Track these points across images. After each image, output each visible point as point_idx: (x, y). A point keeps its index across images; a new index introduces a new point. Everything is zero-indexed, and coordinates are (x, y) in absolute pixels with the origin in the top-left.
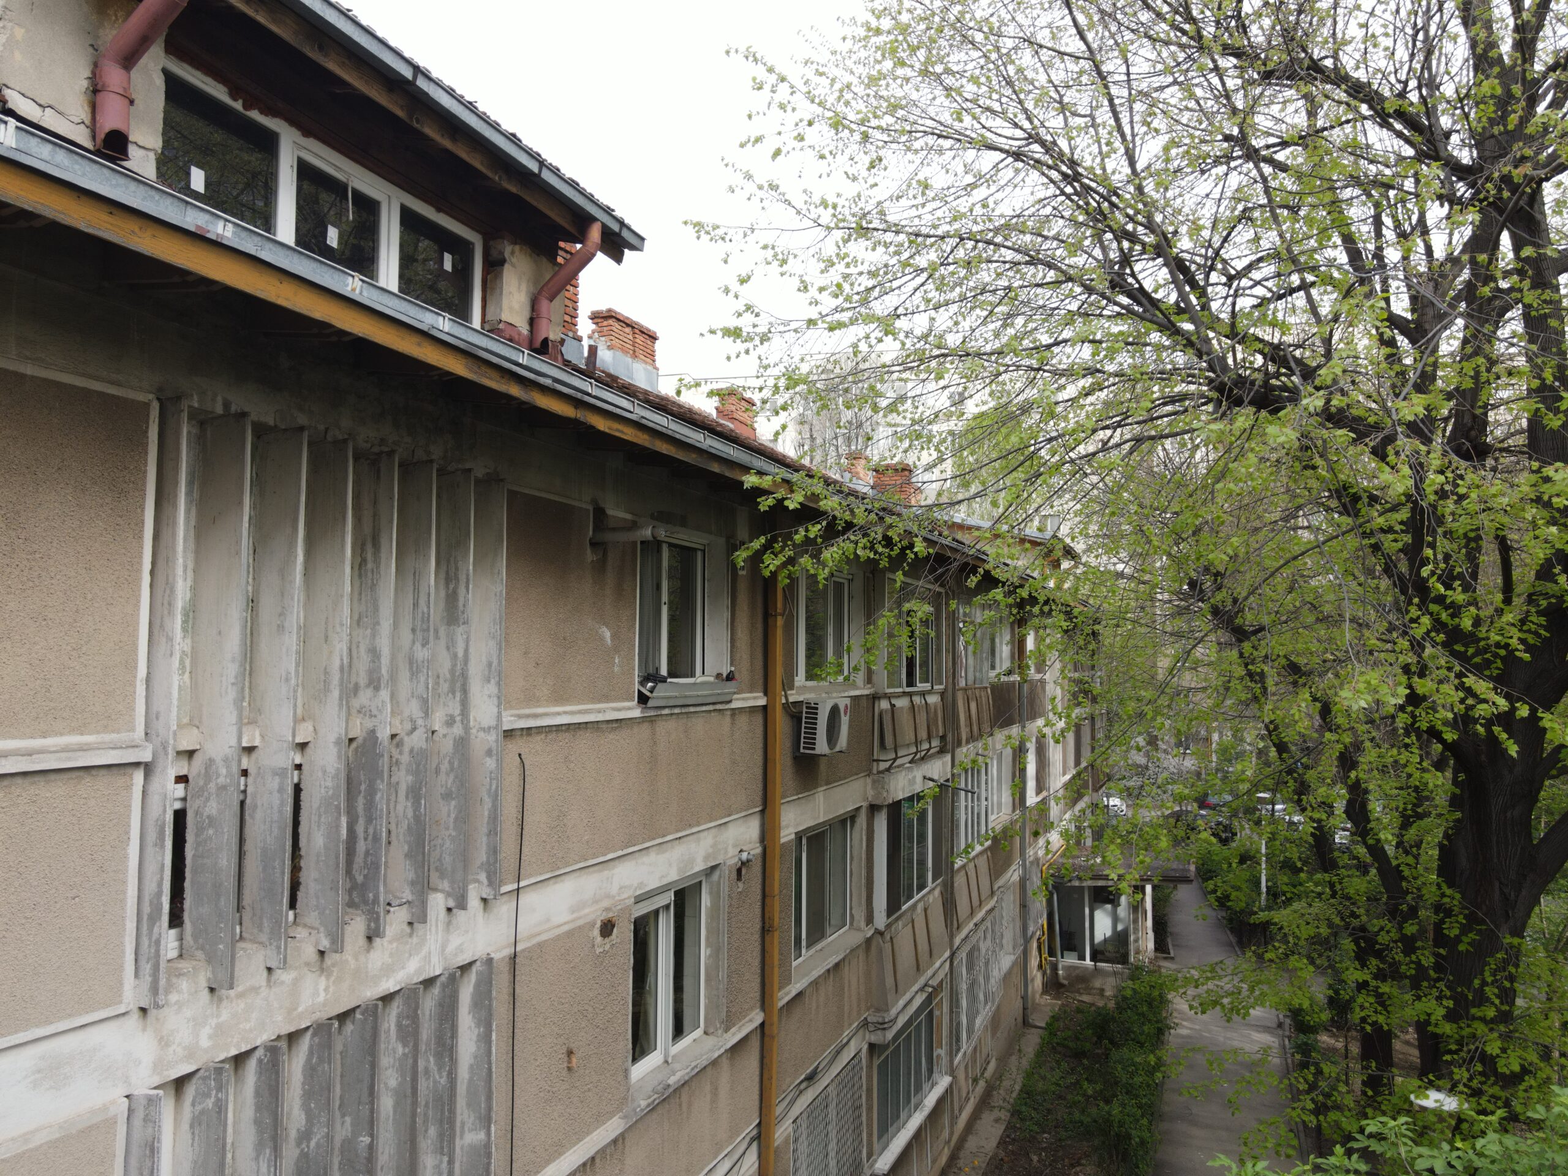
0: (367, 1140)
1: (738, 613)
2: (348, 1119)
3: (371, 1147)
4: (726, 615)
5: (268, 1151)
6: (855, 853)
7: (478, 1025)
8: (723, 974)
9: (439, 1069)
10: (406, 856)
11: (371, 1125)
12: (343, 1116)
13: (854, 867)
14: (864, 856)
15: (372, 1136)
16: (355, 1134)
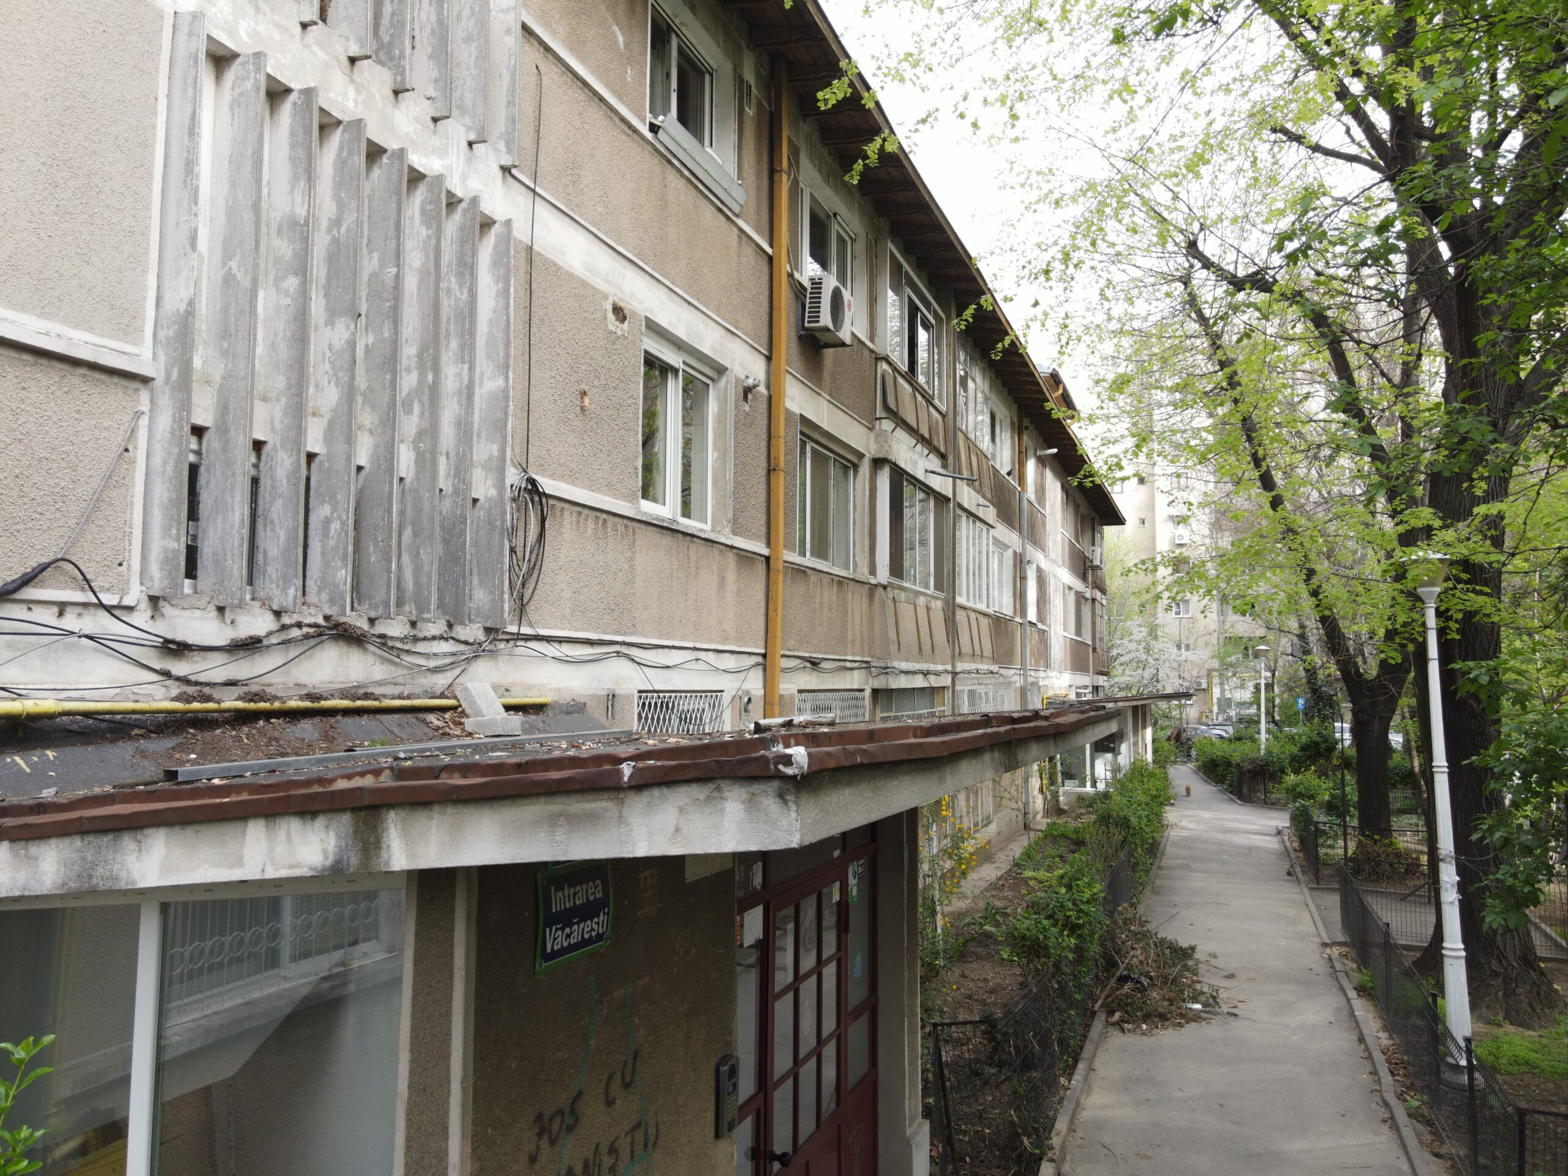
0: (394, 270)
1: (744, 146)
2: (375, 255)
3: (397, 276)
4: (734, 137)
5: (302, 183)
6: (858, 503)
7: (497, 282)
8: (730, 476)
9: (461, 287)
10: (430, 57)
11: (398, 256)
12: (370, 252)
13: (857, 517)
14: (867, 504)
15: (398, 266)
16: (382, 266)
